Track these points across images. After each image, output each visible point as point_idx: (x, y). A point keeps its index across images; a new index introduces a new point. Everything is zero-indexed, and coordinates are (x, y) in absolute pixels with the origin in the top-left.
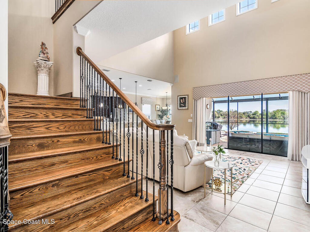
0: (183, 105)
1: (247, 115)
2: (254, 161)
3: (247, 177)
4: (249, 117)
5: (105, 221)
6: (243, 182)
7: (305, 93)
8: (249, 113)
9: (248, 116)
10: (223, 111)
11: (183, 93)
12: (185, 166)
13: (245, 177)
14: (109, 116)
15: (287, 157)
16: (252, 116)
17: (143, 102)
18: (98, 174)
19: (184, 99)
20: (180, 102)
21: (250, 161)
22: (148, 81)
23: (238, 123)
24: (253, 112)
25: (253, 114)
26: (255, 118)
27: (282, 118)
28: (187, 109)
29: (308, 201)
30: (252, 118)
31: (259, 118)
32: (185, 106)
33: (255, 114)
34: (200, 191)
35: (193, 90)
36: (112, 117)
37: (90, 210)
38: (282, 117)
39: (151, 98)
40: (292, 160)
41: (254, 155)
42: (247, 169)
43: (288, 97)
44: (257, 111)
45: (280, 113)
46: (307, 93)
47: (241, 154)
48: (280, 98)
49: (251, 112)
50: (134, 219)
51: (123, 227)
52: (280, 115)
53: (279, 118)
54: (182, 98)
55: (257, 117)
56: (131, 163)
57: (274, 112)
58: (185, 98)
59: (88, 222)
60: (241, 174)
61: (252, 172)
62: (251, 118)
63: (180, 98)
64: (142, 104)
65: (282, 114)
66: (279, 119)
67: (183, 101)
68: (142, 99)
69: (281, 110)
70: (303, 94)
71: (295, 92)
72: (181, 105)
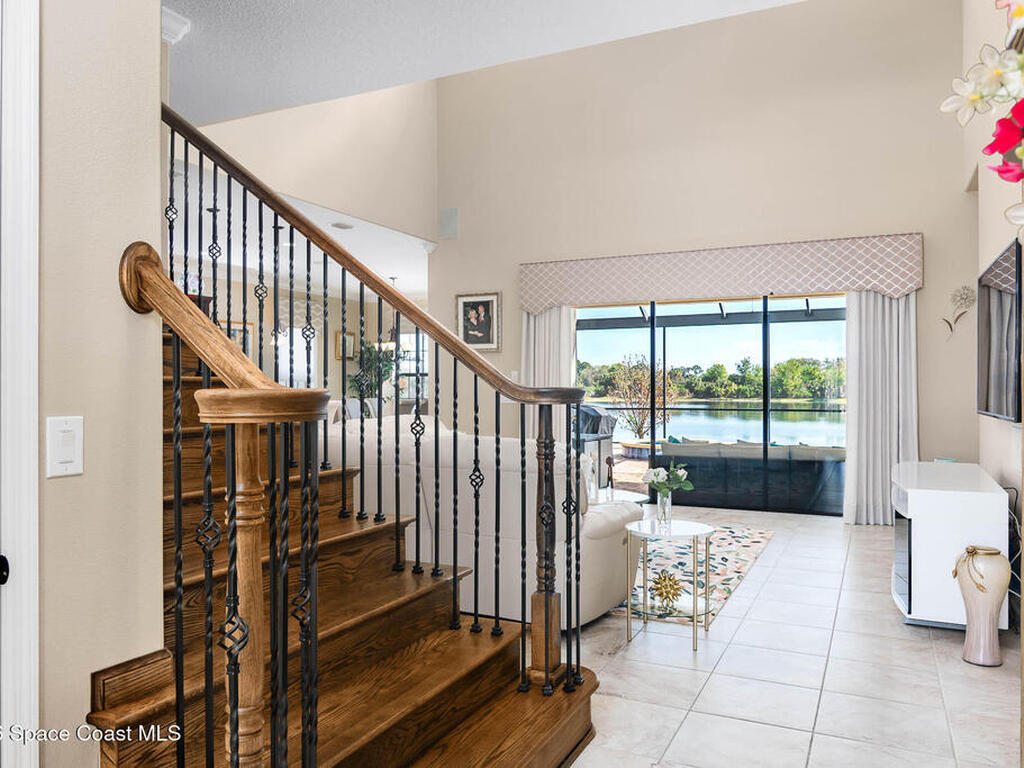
0: (480, 335)
1: (684, 381)
2: (746, 534)
3: (738, 577)
4: (692, 390)
5: (411, 685)
6: (730, 592)
7: (891, 299)
8: (692, 372)
9: (689, 386)
10: (593, 365)
11: (478, 286)
13: (731, 579)
15: (841, 515)
16: (701, 386)
18: (328, 562)
19: (481, 309)
20: (467, 319)
21: (734, 535)
22: (334, 226)
23: (665, 409)
24: (704, 369)
26: (713, 396)
27: (807, 393)
28: (498, 350)
29: (910, 613)
30: (703, 392)
31: (726, 392)
32: (486, 340)
33: (711, 377)
34: (608, 628)
35: (521, 272)
37: (347, 665)
38: (805, 391)
40: (856, 524)
42: (730, 557)
43: (844, 309)
44: (718, 366)
45: (798, 374)
46: (898, 300)
48: (809, 315)
49: (696, 368)
50: (473, 687)
51: (453, 705)
52: (799, 381)
53: (795, 393)
54: (474, 306)
55: (719, 389)
56: (410, 531)
57: (779, 370)
58: (487, 305)
59: (359, 692)
60: (717, 571)
61: (750, 564)
63: (466, 305)
65: (806, 378)
66: (797, 397)
67: (477, 319)
69: (803, 362)
70: (887, 300)
71: (864, 294)
72: (471, 332)
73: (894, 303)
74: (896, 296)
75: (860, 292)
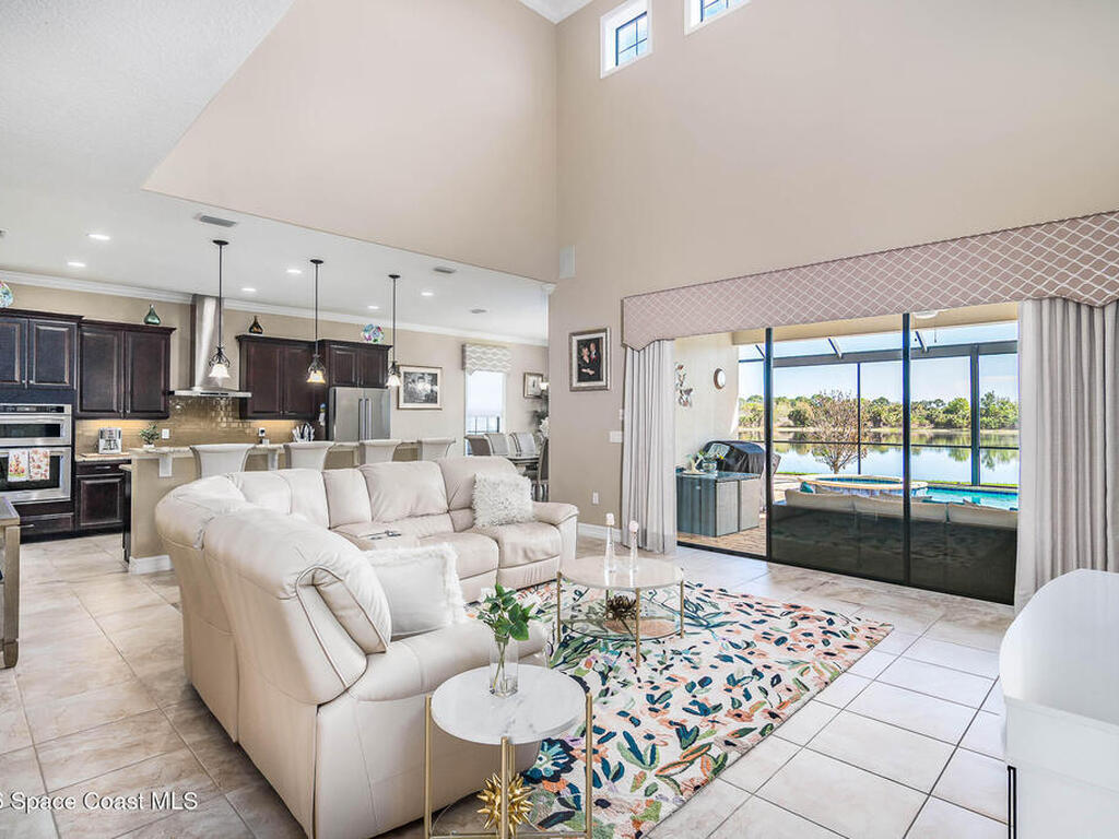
0: (592, 373)
1: (925, 413)
2: (848, 629)
4: (932, 422)
7: (1091, 308)
8: (934, 405)
9: (929, 417)
11: (587, 323)
12: (319, 706)
14: (313, 420)
15: (1013, 605)
16: (942, 418)
17: (468, 362)
19: (592, 346)
20: (580, 358)
21: (829, 628)
22: (438, 270)
23: (859, 444)
24: (946, 402)
25: (947, 411)
26: (954, 427)
28: (607, 387)
30: (943, 424)
32: (598, 377)
33: (953, 409)
36: (323, 424)
39: (504, 348)
41: (867, 593)
42: (788, 676)
44: (958, 400)
46: (1103, 308)
47: (808, 589)
49: (938, 402)
54: (586, 341)
55: (961, 421)
58: (597, 342)
61: (807, 696)
62: (937, 425)
64: (463, 368)
67: (589, 356)
68: (463, 351)
70: (1084, 312)
71: (1046, 303)
72: (584, 370)
73: (1097, 314)
74: (1100, 303)
75: (1041, 300)
